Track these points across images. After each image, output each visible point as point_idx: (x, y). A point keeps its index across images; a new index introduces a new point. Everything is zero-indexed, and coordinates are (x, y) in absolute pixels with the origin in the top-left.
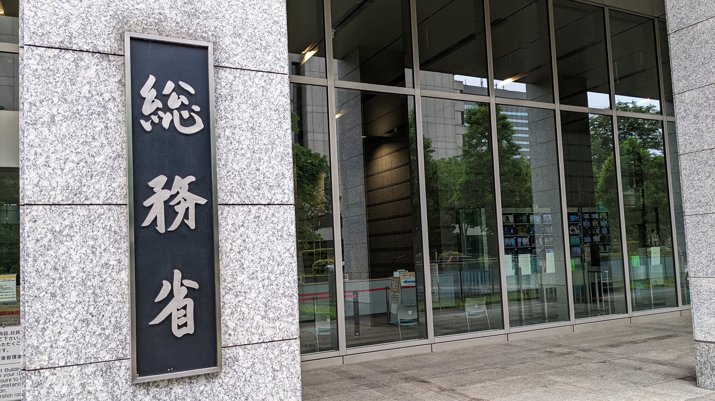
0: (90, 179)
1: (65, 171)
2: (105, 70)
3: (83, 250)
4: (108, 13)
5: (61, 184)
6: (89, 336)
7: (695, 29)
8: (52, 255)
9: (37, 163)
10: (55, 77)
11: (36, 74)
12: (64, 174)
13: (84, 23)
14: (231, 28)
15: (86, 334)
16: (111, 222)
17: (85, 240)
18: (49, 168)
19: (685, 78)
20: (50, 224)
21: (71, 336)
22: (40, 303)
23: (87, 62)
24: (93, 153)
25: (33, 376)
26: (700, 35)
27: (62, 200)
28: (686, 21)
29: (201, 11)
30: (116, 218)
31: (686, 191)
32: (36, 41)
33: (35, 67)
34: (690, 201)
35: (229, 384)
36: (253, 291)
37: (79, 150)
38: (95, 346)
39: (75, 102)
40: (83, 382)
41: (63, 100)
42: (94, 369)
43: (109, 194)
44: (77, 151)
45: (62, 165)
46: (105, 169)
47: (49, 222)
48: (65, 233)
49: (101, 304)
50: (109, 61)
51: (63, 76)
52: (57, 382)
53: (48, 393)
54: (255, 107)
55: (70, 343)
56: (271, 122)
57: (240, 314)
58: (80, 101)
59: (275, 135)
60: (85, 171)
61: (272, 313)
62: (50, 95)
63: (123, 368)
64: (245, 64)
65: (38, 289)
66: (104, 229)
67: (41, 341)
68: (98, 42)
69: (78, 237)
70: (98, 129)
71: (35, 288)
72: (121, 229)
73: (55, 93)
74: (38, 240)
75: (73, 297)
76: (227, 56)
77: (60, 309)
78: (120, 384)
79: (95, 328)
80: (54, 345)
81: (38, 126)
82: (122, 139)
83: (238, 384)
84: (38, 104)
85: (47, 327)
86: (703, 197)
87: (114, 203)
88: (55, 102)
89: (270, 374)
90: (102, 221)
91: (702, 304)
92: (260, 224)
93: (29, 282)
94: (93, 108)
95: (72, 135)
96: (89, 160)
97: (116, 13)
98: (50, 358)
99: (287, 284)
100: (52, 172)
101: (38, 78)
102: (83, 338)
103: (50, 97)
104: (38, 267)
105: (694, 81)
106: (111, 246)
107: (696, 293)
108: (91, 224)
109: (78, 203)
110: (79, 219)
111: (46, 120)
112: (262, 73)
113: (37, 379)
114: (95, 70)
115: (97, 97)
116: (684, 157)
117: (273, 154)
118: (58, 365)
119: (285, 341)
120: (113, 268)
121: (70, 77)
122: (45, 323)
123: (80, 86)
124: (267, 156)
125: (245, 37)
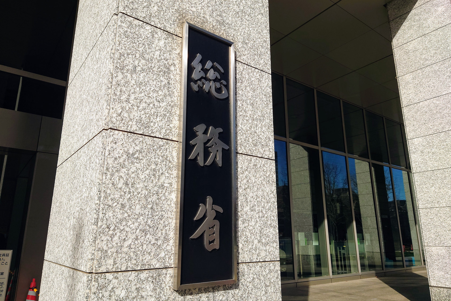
0: (155, 118)
1: (140, 108)
2: (170, 44)
3: (148, 172)
4: (174, 8)
5: (136, 117)
6: (146, 245)
7: (419, 105)
8: (125, 172)
9: (121, 98)
10: (138, 40)
11: (126, 34)
12: (139, 111)
13: (159, 9)
14: (242, 38)
15: (144, 243)
16: (167, 153)
17: (149, 164)
18: (129, 104)
19: (414, 131)
20: (126, 147)
21: (132, 243)
22: (112, 212)
23: (160, 36)
24: (159, 99)
25: (99, 279)
26: (421, 108)
27: (136, 130)
28: (413, 101)
29: (226, 22)
30: (171, 150)
31: (418, 194)
32: (128, 12)
33: (126, 29)
34: (421, 200)
35: (239, 295)
36: (253, 220)
37: (150, 95)
38: (149, 254)
39: (150, 61)
40: (138, 287)
41: (143, 58)
42: (148, 275)
43: (168, 131)
44: (149, 96)
45: (139, 104)
46: (166, 112)
47: (126, 145)
48: (136, 156)
49: (157, 218)
50: (173, 39)
51: (144, 41)
52: (117, 286)
53: (110, 296)
54: (254, 91)
55: (132, 250)
56: (263, 103)
57: (245, 237)
58: (154, 60)
59: (265, 111)
60: (153, 111)
61: (264, 239)
62: (134, 51)
63: (168, 275)
64: (249, 62)
65: (112, 200)
66: (162, 157)
67: (110, 246)
68: (167, 24)
69: (144, 161)
70: (163, 83)
71: (109, 199)
72: (173, 159)
73: (138, 51)
74: (116, 159)
75: (138, 209)
76: (240, 54)
77: (127, 219)
78: (165, 291)
79: (151, 238)
80: (119, 250)
81: (125, 71)
82: (178, 93)
83: (244, 296)
84: (126, 55)
85: (116, 234)
86: (430, 198)
87: (171, 139)
88: (137, 57)
89: (264, 289)
90: (161, 151)
91: (433, 263)
92: (257, 171)
93: (106, 192)
94: (161, 68)
95: (146, 83)
96: (156, 103)
97: (179, 9)
98: (115, 263)
99: (272, 218)
100: (131, 107)
101: (127, 38)
102: (141, 247)
103: (134, 53)
104: (113, 180)
105: (419, 133)
106: (166, 171)
107: (429, 256)
108: (154, 152)
109: (147, 134)
110: (147, 147)
111: (130, 68)
112: (258, 70)
113: (102, 281)
114: (164, 42)
115: (164, 61)
116: (416, 175)
117: (264, 124)
118: (121, 269)
119: (272, 262)
120: (166, 189)
121: (148, 42)
122: (114, 230)
123: (154, 50)
124: (261, 124)
125: (249, 45)
